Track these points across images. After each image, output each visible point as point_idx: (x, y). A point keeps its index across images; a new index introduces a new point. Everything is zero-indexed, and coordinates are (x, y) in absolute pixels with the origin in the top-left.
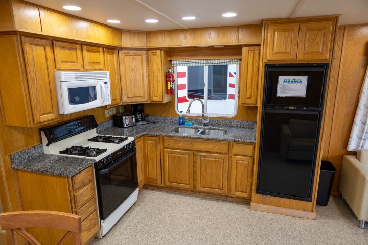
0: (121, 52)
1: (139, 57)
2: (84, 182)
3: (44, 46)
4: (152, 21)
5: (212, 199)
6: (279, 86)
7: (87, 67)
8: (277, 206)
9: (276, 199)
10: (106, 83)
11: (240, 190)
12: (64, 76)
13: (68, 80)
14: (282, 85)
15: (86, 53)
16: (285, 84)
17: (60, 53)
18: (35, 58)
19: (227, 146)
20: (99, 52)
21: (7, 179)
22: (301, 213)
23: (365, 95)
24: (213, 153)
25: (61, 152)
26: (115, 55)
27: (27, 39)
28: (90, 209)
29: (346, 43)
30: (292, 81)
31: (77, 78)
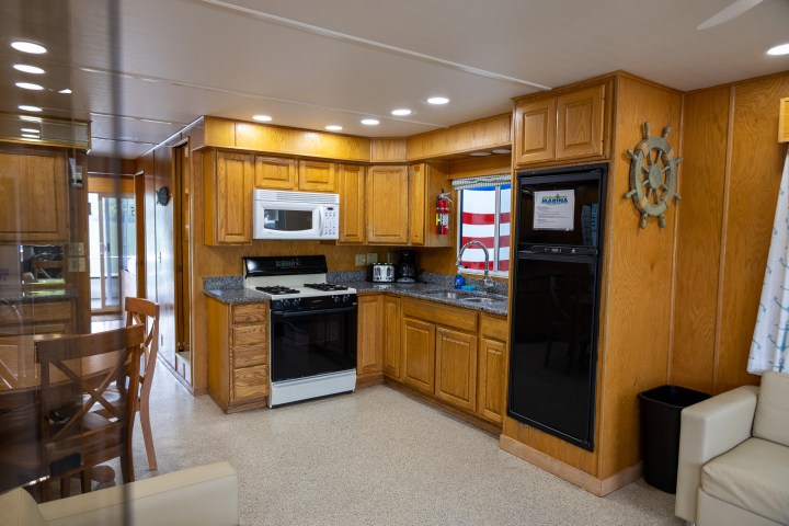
0: (371, 169)
1: (396, 176)
2: (249, 318)
3: (243, 161)
4: (370, 122)
5: (460, 420)
6: (536, 210)
7: (303, 186)
8: (540, 450)
9: (537, 434)
10: (330, 209)
11: (492, 407)
12: (259, 193)
13: (267, 199)
14: (540, 208)
15: (303, 169)
16: (545, 205)
17: (263, 169)
18: (229, 174)
19: (474, 319)
20: (328, 168)
21: (195, 302)
22: (575, 473)
23: (779, 234)
24: (459, 330)
25: (258, 288)
26: (360, 174)
27: (222, 154)
28: (255, 357)
29: (736, 121)
30: (554, 200)
31: (280, 198)
